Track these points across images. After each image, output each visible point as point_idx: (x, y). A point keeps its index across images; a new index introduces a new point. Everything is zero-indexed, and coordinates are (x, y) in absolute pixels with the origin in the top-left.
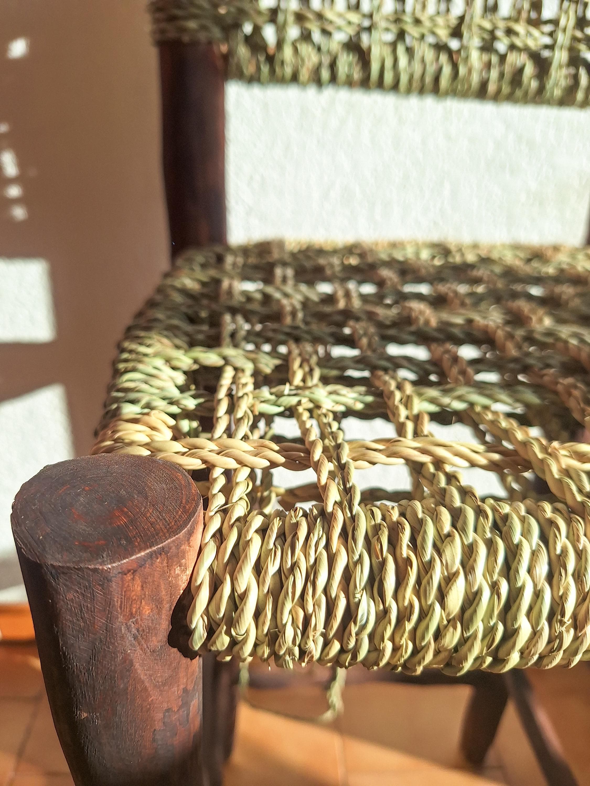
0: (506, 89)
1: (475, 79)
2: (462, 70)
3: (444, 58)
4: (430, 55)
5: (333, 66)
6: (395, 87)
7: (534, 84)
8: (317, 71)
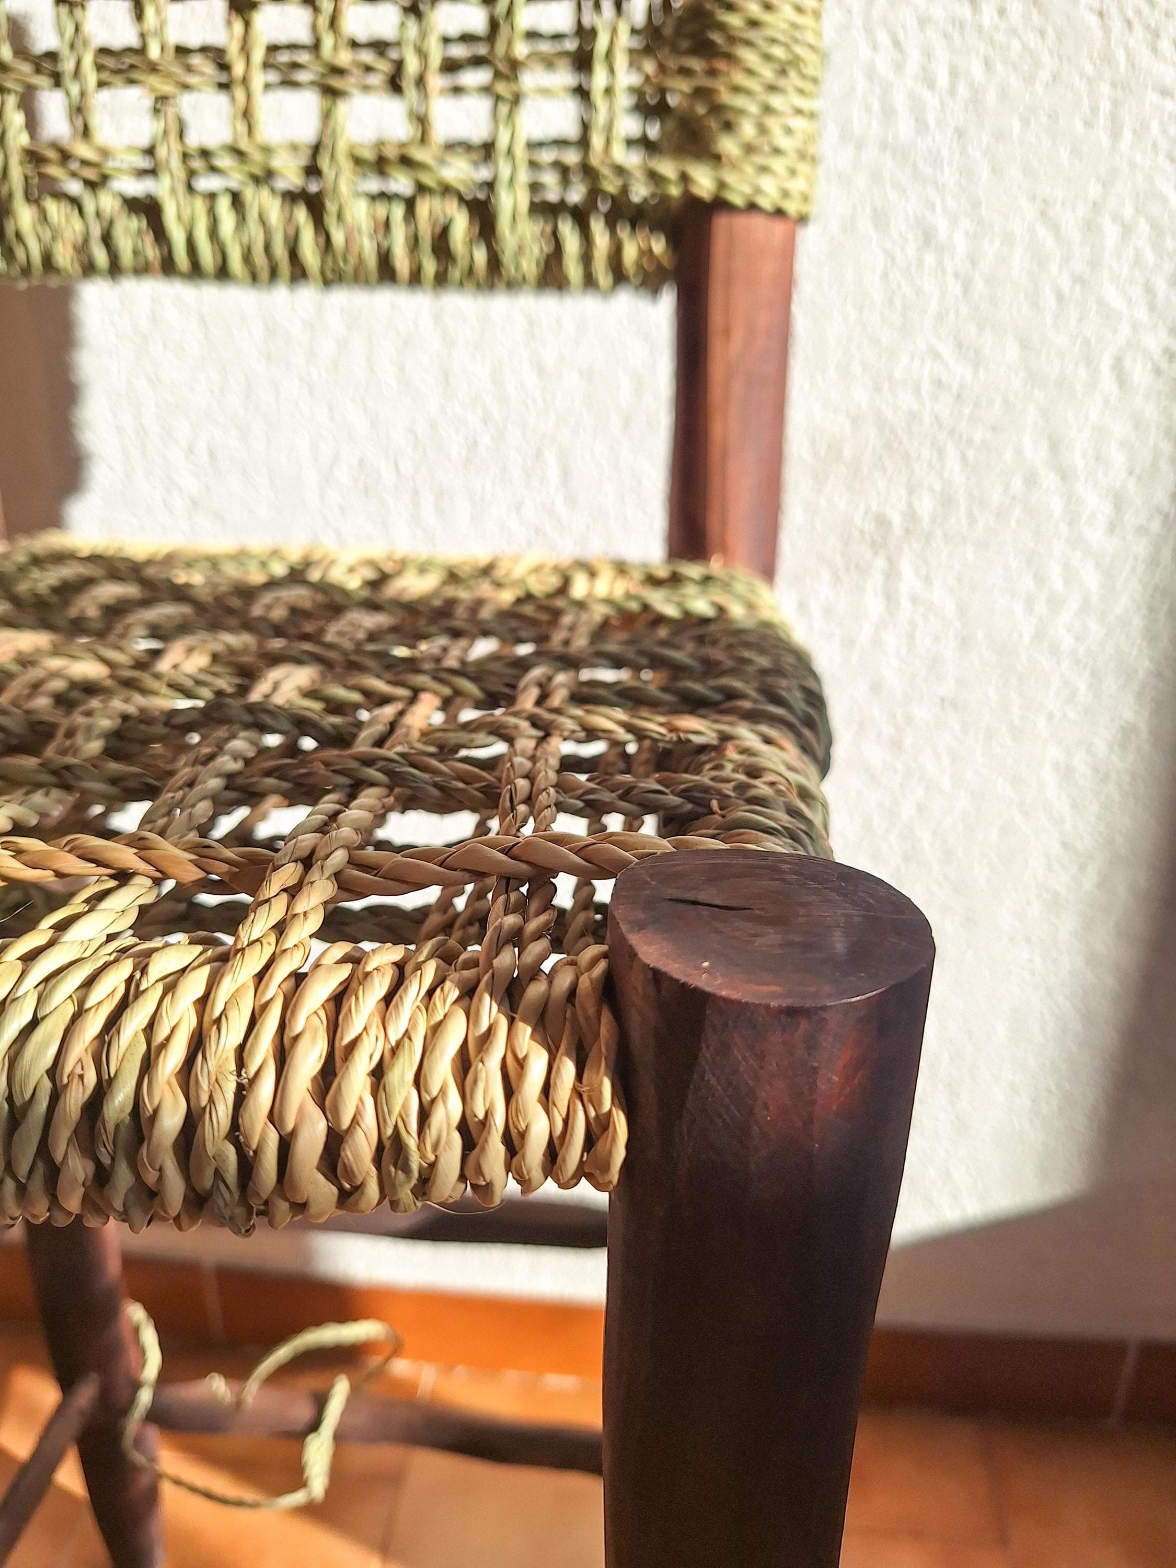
0: (430, 266)
1: (369, 250)
2: (338, 237)
3: (301, 214)
4: (274, 210)
5: (107, 239)
6: (223, 273)
7: (480, 256)
8: (82, 248)
